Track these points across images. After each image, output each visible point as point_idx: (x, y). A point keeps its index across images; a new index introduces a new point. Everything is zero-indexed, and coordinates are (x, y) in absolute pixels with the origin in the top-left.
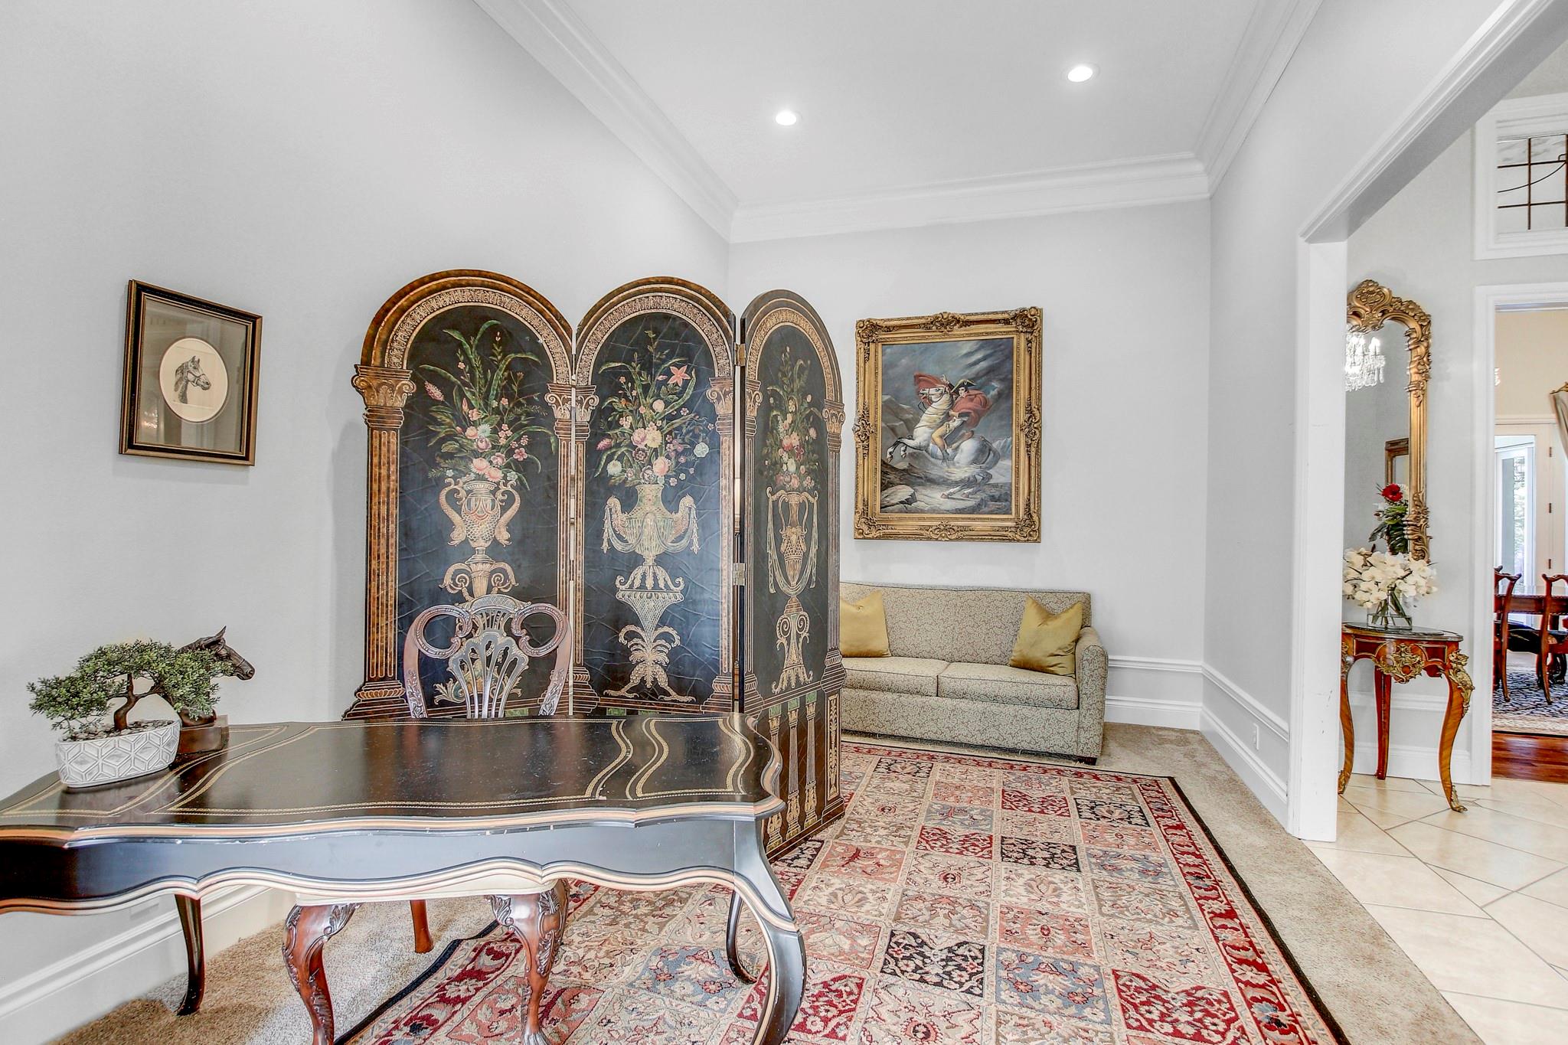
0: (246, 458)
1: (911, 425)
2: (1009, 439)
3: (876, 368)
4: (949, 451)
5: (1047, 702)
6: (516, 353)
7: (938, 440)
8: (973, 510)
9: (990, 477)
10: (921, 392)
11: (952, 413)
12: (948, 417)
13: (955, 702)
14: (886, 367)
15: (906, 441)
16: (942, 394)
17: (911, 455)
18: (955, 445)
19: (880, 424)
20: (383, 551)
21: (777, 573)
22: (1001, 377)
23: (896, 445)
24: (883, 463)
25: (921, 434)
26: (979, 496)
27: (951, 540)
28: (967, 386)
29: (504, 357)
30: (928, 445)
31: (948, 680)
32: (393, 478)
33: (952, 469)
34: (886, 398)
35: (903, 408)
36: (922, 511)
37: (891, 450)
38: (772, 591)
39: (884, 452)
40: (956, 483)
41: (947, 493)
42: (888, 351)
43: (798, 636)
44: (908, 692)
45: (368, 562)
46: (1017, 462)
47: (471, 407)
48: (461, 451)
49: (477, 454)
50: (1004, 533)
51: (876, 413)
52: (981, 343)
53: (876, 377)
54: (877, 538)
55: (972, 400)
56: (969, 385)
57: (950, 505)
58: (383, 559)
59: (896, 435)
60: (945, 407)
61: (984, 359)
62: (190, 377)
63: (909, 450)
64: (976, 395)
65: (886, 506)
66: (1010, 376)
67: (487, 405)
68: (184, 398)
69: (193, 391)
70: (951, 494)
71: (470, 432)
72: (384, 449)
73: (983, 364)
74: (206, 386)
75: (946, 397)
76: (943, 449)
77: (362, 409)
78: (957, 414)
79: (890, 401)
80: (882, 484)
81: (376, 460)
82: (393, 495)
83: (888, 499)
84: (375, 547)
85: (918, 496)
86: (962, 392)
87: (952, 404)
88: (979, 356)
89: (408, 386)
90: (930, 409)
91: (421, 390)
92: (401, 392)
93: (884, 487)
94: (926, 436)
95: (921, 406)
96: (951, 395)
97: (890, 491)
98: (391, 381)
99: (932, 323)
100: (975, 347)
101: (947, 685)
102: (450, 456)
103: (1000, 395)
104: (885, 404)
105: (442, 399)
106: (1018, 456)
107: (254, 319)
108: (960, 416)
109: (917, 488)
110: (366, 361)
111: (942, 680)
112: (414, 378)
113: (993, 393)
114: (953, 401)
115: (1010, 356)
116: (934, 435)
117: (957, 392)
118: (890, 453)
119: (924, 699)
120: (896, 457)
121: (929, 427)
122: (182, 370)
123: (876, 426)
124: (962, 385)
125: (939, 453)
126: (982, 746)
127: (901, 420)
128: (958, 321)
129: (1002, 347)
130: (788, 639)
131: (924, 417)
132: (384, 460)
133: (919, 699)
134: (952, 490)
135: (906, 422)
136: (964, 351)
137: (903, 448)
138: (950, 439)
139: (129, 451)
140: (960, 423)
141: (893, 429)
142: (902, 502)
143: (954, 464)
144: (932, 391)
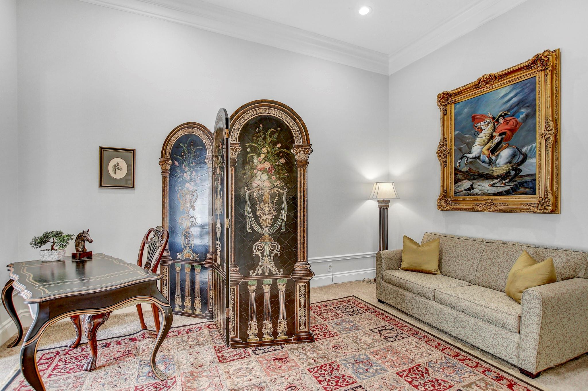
0: (133, 187)
1: (470, 146)
2: (534, 145)
3: (451, 118)
4: (493, 157)
5: (495, 322)
6: (197, 147)
7: (486, 152)
8: (508, 193)
9: (520, 171)
10: (476, 125)
11: (494, 134)
12: (492, 137)
13: (442, 306)
14: (456, 115)
15: (468, 155)
16: (488, 124)
17: (470, 162)
18: (496, 154)
19: (453, 148)
20: (165, 212)
21: (253, 224)
22: (527, 105)
23: (462, 157)
24: (456, 169)
25: (476, 150)
26: (512, 184)
27: (490, 211)
28: (503, 116)
29: (194, 149)
30: (480, 156)
31: (439, 293)
32: (167, 190)
33: (494, 169)
34: (457, 132)
35: (466, 137)
36: (477, 195)
37: (459, 161)
38: (249, 231)
39: (456, 163)
40: (497, 177)
41: (491, 183)
42: (458, 106)
43: (270, 253)
44: (420, 295)
45: (162, 215)
46: (540, 160)
47: (185, 167)
48: (183, 181)
49: (187, 182)
50: (527, 207)
51: (451, 142)
52: (513, 86)
53: (451, 122)
54: (449, 210)
55: (507, 124)
56: (505, 114)
57: (494, 190)
58: (165, 214)
59: (462, 153)
60: (490, 131)
61: (515, 96)
62: (116, 168)
63: (469, 160)
64: (510, 120)
65: (458, 193)
66: (534, 103)
67: (189, 166)
68: (115, 173)
69: (117, 171)
70: (494, 184)
71: (185, 174)
72: (165, 182)
73: (515, 100)
74: (121, 169)
75: (491, 125)
76: (489, 157)
77: (160, 171)
78: (498, 134)
79: (458, 134)
80: (455, 180)
81: (164, 185)
82: (167, 195)
83: (458, 189)
84: (164, 211)
85: (474, 186)
86: (501, 121)
87: (494, 129)
88: (512, 95)
89: (170, 162)
90: (481, 135)
91: (174, 163)
92: (169, 165)
93: (456, 182)
94: (479, 150)
95: (476, 134)
96: (494, 124)
97: (459, 184)
98: (167, 162)
99: (479, 83)
100: (509, 90)
101: (439, 295)
102: (180, 182)
103: (527, 116)
104: (456, 137)
105: (178, 165)
106: (540, 156)
107: (133, 151)
108: (500, 135)
109: (474, 181)
110: (162, 157)
111: (436, 292)
112: (172, 160)
113: (522, 116)
114: (495, 127)
115: (534, 89)
116: (483, 150)
117: (497, 121)
118: (459, 163)
119: (427, 301)
120: (462, 165)
121: (481, 145)
122: (115, 166)
123: (451, 149)
124: (501, 116)
125: (487, 159)
126: (456, 338)
127: (465, 143)
128: (496, 77)
129: (529, 84)
130: (263, 254)
131: (478, 140)
132: (165, 185)
133: (424, 300)
134: (495, 181)
135: (468, 144)
136: (502, 95)
137: (466, 160)
138: (494, 150)
139: (101, 187)
140: (500, 139)
141: (460, 150)
142: (465, 190)
143: (496, 166)
144: (482, 123)
